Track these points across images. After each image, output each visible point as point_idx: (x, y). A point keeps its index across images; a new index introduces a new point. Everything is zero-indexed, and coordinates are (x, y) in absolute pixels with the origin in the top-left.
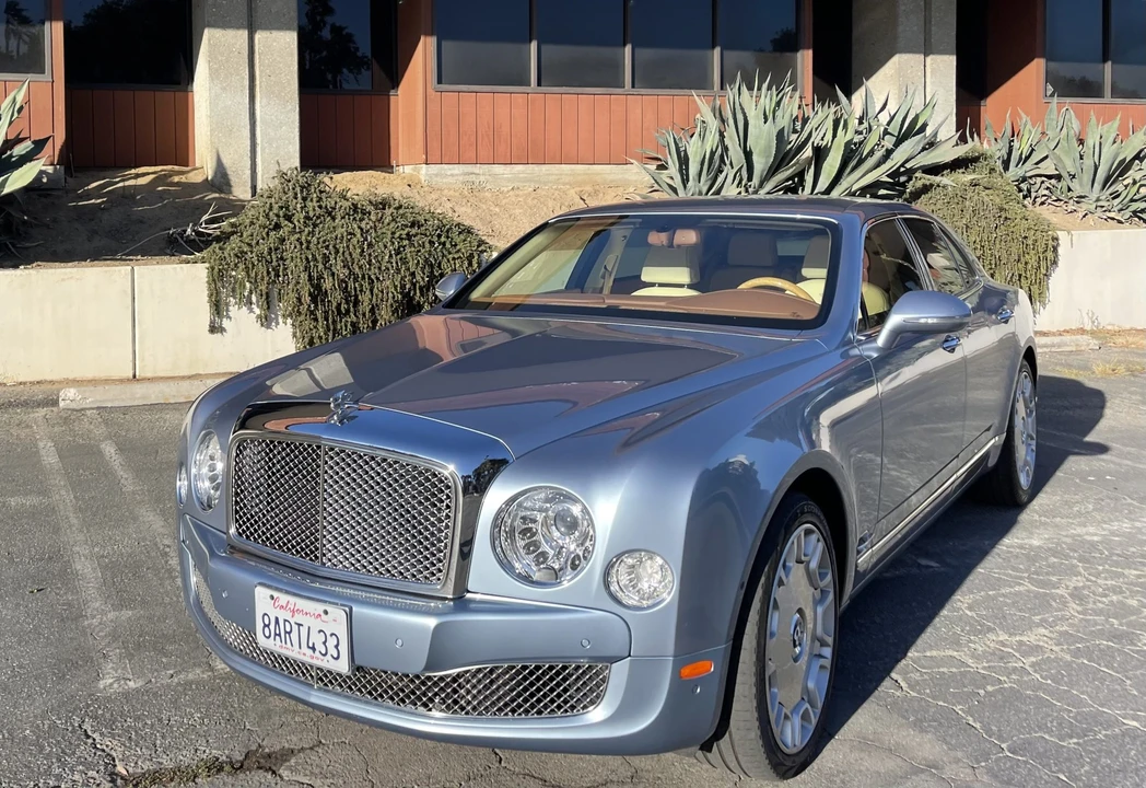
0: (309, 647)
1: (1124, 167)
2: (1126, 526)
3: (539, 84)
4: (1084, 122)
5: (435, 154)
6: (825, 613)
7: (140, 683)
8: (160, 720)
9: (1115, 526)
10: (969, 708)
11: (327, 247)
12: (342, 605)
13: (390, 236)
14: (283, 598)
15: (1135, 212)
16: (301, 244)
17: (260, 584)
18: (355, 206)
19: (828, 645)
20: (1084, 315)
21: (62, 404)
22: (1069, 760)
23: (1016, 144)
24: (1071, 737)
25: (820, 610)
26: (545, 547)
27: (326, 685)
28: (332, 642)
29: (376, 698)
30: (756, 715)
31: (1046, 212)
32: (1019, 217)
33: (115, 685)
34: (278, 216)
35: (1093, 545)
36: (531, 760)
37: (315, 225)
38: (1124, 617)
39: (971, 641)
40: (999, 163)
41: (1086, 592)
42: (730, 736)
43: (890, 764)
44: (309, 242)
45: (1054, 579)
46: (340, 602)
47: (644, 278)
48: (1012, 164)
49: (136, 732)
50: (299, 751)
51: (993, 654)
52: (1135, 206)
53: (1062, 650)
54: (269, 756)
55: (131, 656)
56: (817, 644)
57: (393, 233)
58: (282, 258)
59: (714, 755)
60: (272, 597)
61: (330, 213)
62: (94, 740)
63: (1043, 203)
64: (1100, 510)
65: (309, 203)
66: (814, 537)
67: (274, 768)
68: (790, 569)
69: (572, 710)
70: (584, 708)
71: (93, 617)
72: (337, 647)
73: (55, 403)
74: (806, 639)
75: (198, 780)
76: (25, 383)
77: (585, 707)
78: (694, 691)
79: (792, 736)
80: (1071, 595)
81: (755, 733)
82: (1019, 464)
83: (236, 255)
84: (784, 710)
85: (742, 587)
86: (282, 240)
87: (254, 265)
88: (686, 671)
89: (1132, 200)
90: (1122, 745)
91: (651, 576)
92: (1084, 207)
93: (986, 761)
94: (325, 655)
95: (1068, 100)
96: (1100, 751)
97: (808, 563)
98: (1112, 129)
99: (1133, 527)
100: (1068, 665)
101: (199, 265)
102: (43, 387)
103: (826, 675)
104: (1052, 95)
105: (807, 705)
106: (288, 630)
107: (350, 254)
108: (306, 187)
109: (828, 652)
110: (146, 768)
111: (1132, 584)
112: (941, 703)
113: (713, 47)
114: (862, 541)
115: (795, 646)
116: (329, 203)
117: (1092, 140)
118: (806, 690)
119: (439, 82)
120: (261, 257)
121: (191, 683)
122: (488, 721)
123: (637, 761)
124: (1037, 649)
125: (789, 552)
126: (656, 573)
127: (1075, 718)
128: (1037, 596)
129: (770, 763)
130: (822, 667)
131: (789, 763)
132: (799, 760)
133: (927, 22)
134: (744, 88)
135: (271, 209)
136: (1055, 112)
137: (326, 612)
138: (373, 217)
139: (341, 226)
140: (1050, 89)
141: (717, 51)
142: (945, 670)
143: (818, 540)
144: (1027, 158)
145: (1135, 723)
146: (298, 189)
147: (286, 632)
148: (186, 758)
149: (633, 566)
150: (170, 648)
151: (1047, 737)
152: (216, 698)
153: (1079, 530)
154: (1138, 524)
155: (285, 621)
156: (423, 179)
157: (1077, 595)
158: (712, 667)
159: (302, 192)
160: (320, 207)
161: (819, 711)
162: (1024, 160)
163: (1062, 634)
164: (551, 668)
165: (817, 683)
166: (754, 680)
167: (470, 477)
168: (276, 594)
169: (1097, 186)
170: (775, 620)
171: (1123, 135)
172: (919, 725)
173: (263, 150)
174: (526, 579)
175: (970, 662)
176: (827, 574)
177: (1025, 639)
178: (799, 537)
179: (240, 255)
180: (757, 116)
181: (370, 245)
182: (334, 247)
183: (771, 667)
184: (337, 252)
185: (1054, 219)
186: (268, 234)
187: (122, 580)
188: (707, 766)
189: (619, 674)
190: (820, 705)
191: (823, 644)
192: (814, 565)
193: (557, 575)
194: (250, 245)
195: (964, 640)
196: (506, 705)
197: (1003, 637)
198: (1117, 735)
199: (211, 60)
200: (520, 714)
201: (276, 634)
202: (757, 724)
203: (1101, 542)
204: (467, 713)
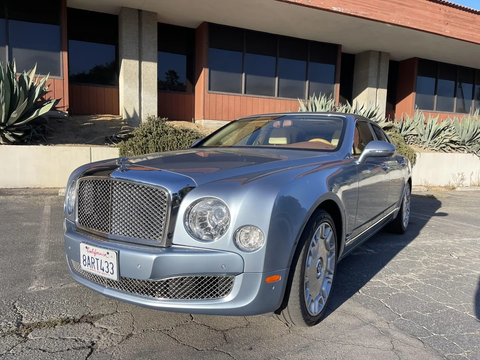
0: (101, 269)
1: (439, 132)
2: (441, 241)
3: (245, 93)
4: (427, 118)
5: (207, 116)
6: (331, 261)
7: (47, 288)
8: (49, 302)
9: (437, 241)
10: (386, 300)
11: (164, 144)
12: (114, 250)
13: (188, 141)
14: (91, 248)
15: (441, 148)
16: (155, 142)
17: (84, 242)
18: (175, 131)
19: (332, 274)
20: (423, 180)
21: (59, 194)
22: (426, 321)
23: (404, 124)
24: (427, 312)
25: (329, 259)
26: (210, 225)
27: (111, 286)
28: (110, 266)
29: (131, 292)
30: (299, 299)
31: (412, 147)
32: (404, 147)
33: (35, 289)
34: (146, 132)
35: (430, 247)
36: (205, 319)
37: (160, 136)
38: (443, 270)
39: (386, 276)
40: (398, 130)
41: (428, 261)
42: (288, 308)
43: (354, 321)
44: (157, 142)
45: (416, 257)
46: (113, 248)
47: (270, 142)
48: (402, 131)
49: (37, 307)
50: (106, 315)
51: (395, 281)
52: (441, 146)
53: (421, 280)
54: (92, 317)
55: (47, 278)
56: (327, 273)
57: (189, 141)
58: (148, 148)
59: (281, 316)
60: (86, 248)
61: (166, 132)
62: (17, 309)
63: (411, 144)
64: (431, 236)
65: (158, 128)
66: (329, 229)
67: (93, 322)
68: (318, 240)
69: (217, 296)
70: (222, 296)
71: (38, 263)
72: (112, 268)
73: (58, 194)
74: (323, 269)
75: (56, 327)
76: (48, 188)
77: (224, 295)
78: (271, 288)
79: (315, 309)
80: (423, 262)
81: (298, 307)
82: (404, 218)
83: (130, 145)
84: (311, 298)
85: (296, 244)
86: (148, 141)
87: (136, 149)
88: (268, 280)
89: (441, 144)
90: (447, 315)
91: (255, 238)
92: (424, 146)
93: (393, 320)
94: (108, 272)
95: (422, 110)
96: (439, 318)
97: (326, 239)
98: (436, 120)
99: (443, 242)
100: (424, 286)
101: (116, 148)
102: (55, 190)
103: (330, 285)
104: (417, 108)
105: (322, 297)
106: (93, 262)
107: (173, 147)
108: (157, 123)
109: (331, 276)
110: (35, 321)
111: (445, 259)
112: (375, 298)
113: (306, 81)
114: (347, 235)
115: (318, 272)
116: (166, 129)
117: (429, 123)
118: (322, 291)
119: (209, 89)
120: (139, 146)
121: (70, 288)
122: (179, 301)
123: (249, 318)
124: (411, 280)
125: (317, 233)
126: (258, 237)
127: (428, 305)
128: (410, 262)
129: (304, 319)
130: (329, 282)
131: (312, 320)
132: (317, 319)
133: (378, 76)
134: (316, 98)
135: (144, 130)
136: (417, 114)
137: (108, 253)
138: (182, 135)
139: (170, 137)
140: (416, 106)
141: (307, 82)
142: (376, 286)
143: (330, 231)
144: (408, 128)
145: (451, 307)
146: (155, 123)
147: (92, 263)
148: (54, 318)
149: (248, 234)
150: (65, 275)
151: (417, 312)
152: (78, 294)
153: (424, 242)
154: (444, 241)
155: (92, 258)
156: (202, 124)
157: (425, 262)
158: (280, 278)
159: (156, 124)
160: (163, 130)
161: (326, 300)
162: (407, 129)
163: (421, 275)
164: (208, 278)
165: (326, 289)
166: (299, 284)
167: (176, 194)
168: (88, 246)
169: (430, 139)
170: (310, 260)
171: (439, 122)
172: (366, 306)
173: (144, 110)
174: (199, 238)
175: (386, 284)
176: (333, 245)
177: (406, 276)
178: (322, 227)
179: (131, 145)
180: (319, 107)
181: (180, 144)
182: (167, 144)
183: (306, 279)
184: (168, 146)
185: (415, 149)
186: (142, 138)
187: (57, 251)
188: (278, 321)
189: (238, 281)
190: (327, 297)
191: (330, 273)
192: (328, 240)
193: (212, 237)
194: (135, 141)
195: (383, 276)
196: (188, 294)
197: (398, 275)
198: (445, 312)
199: (125, 76)
200: (194, 298)
201: (88, 264)
202: (299, 302)
203: (432, 246)
204: (170, 298)
